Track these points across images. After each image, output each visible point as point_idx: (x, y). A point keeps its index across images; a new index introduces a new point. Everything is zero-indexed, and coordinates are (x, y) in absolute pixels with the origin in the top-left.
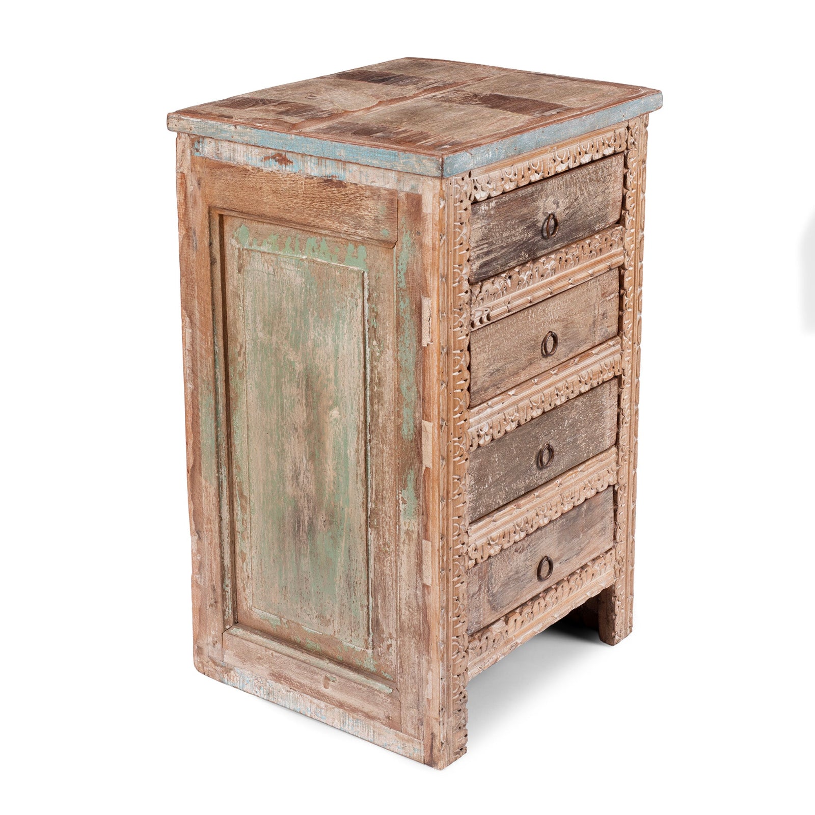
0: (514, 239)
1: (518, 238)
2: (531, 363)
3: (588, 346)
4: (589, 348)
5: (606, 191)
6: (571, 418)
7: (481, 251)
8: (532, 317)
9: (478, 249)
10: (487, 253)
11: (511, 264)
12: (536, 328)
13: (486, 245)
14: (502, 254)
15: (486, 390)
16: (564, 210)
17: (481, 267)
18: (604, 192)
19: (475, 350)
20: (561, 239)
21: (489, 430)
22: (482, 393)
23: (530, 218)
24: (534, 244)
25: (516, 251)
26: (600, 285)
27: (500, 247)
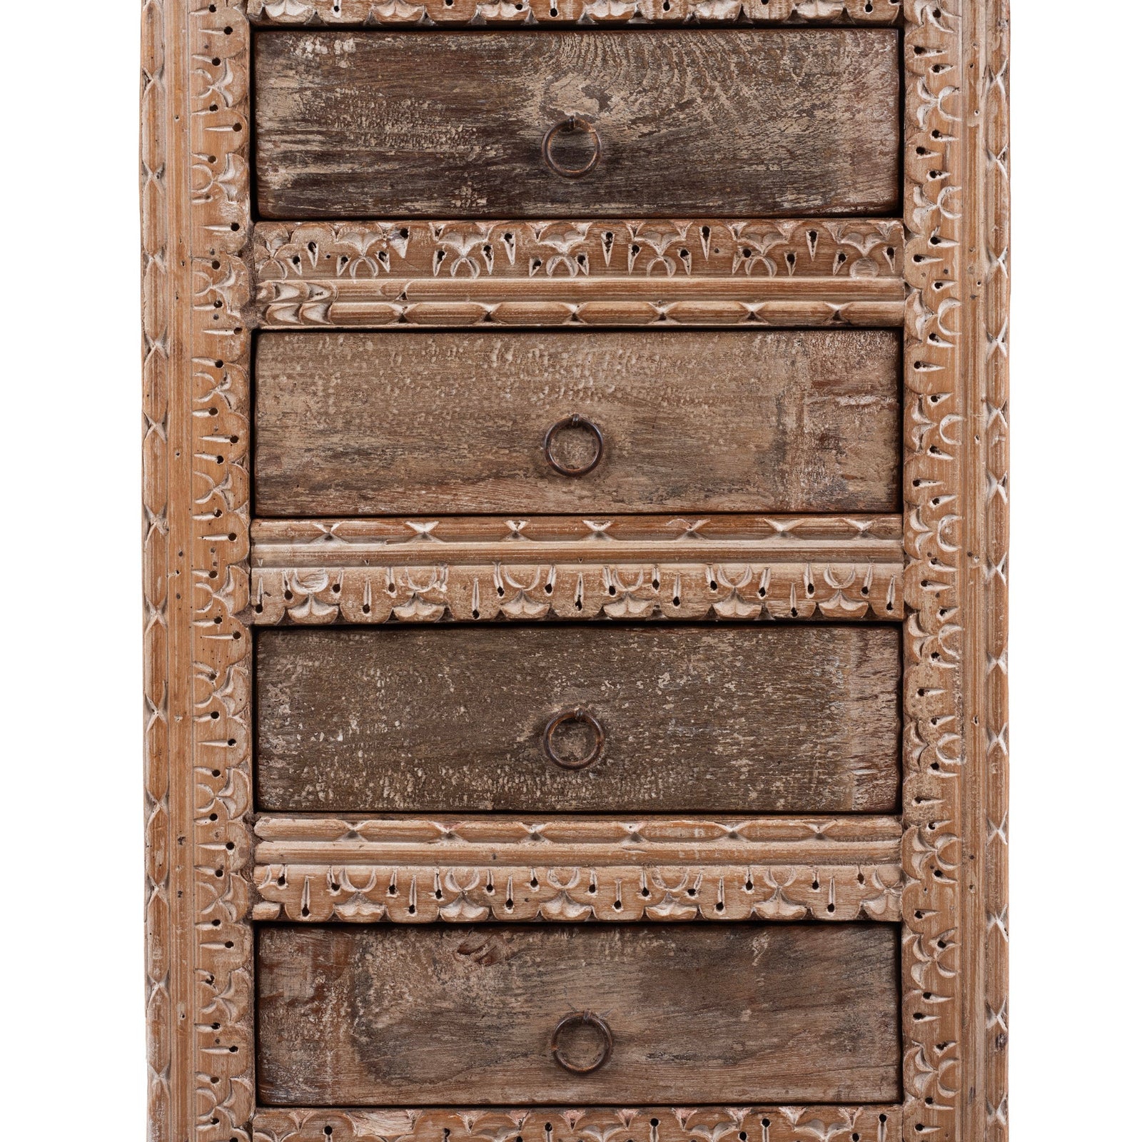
0: (428, 147)
1: (445, 148)
2: (499, 475)
3: (756, 502)
4: (758, 508)
5: (819, 114)
6: (687, 673)
7: (301, 147)
8: (502, 358)
9: (286, 138)
10: (321, 157)
11: (418, 205)
12: (522, 390)
13: (319, 137)
14: (378, 172)
15: (316, 488)
16: (634, 122)
17: (299, 183)
18: (810, 113)
19: (275, 377)
20: (630, 194)
21: (327, 590)
22: (300, 490)
23: (488, 111)
24: (509, 178)
25: (437, 177)
26: (806, 354)
27: (370, 154)
